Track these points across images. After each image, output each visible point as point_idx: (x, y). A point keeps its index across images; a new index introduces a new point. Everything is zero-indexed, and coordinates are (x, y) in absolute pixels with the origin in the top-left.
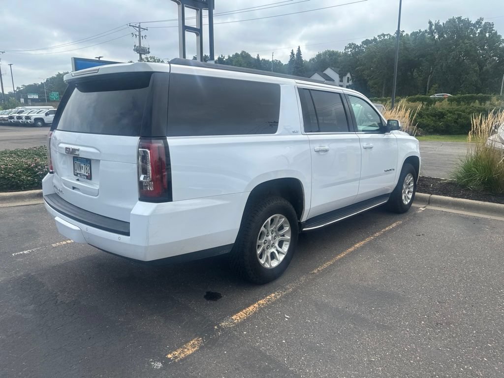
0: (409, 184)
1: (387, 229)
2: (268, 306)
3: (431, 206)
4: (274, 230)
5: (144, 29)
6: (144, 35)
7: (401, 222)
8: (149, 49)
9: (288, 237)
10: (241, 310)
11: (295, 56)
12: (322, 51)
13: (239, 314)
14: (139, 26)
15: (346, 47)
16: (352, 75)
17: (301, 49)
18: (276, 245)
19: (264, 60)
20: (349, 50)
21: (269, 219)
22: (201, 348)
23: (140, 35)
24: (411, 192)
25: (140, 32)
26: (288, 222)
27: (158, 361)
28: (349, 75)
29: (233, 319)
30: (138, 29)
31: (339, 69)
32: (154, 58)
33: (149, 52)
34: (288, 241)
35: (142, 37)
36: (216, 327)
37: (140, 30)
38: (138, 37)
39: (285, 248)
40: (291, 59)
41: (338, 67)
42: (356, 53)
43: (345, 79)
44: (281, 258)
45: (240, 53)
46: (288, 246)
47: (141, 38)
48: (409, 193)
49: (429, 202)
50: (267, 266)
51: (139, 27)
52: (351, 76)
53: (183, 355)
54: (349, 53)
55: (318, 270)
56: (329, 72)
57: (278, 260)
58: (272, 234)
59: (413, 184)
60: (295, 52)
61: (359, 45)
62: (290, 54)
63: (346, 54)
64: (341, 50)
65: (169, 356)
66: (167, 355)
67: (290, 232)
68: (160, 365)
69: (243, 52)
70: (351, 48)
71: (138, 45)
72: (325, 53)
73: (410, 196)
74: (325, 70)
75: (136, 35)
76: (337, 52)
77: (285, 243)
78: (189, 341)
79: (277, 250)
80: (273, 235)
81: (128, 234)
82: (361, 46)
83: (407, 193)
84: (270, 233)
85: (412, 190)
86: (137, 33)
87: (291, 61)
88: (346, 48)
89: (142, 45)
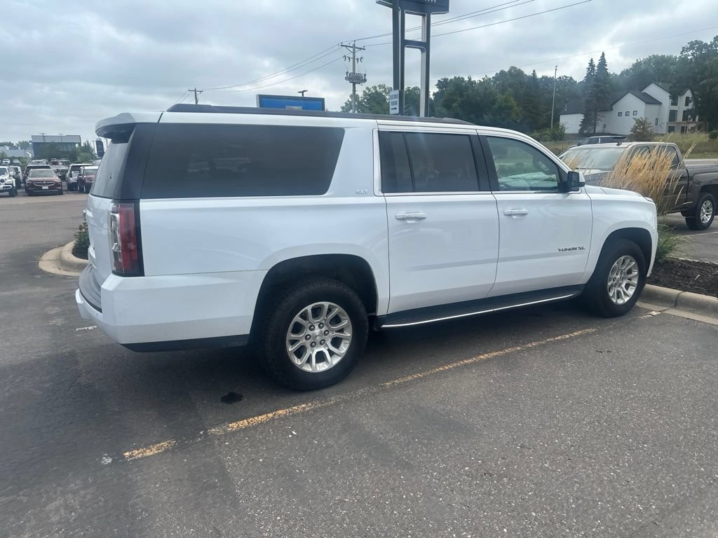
0: (630, 272)
1: (559, 338)
2: (284, 419)
3: (678, 309)
4: (323, 322)
5: (361, 49)
6: (359, 57)
7: (594, 330)
8: (365, 75)
9: (348, 334)
10: (247, 418)
11: (596, 68)
12: (642, 57)
13: (241, 422)
14: (354, 45)
15: (683, 48)
16: (695, 93)
17: (605, 57)
18: (329, 343)
19: (545, 78)
20: (690, 53)
21: (309, 308)
22: (166, 451)
23: (354, 58)
24: (633, 285)
25: (354, 53)
26: (346, 314)
27: (111, 457)
28: (688, 94)
29: (228, 426)
30: (351, 49)
31: (671, 85)
32: (384, 87)
33: (365, 81)
34: (347, 339)
35: (358, 59)
36: (202, 433)
37: (354, 50)
38: (352, 60)
39: (344, 348)
40: (589, 74)
41: (669, 82)
42: (703, 57)
43: (682, 100)
44: (335, 361)
45: (507, 70)
46: (348, 345)
47: (356, 61)
48: (631, 287)
49: (676, 303)
50: (308, 368)
51: (354, 47)
52: (693, 93)
53: (140, 456)
54: (689, 58)
55: (393, 383)
56: (653, 90)
57: (328, 362)
58: (320, 327)
59: (636, 273)
60: (596, 63)
61: (709, 44)
62: (588, 66)
63: (684, 60)
64: (677, 54)
65: (127, 454)
66: (125, 452)
67: (351, 328)
68: (110, 460)
69: (513, 68)
70: (694, 49)
71: (351, 71)
72: (648, 61)
73: (631, 291)
74: (645, 87)
75: (349, 58)
76: (670, 58)
77: (343, 342)
78: (160, 443)
79: (329, 350)
80: (323, 329)
81: (100, 310)
82: (712, 44)
83: (623, 286)
84: (317, 327)
85: (635, 281)
86: (351, 56)
87: (589, 77)
88: (684, 50)
89: (357, 72)
